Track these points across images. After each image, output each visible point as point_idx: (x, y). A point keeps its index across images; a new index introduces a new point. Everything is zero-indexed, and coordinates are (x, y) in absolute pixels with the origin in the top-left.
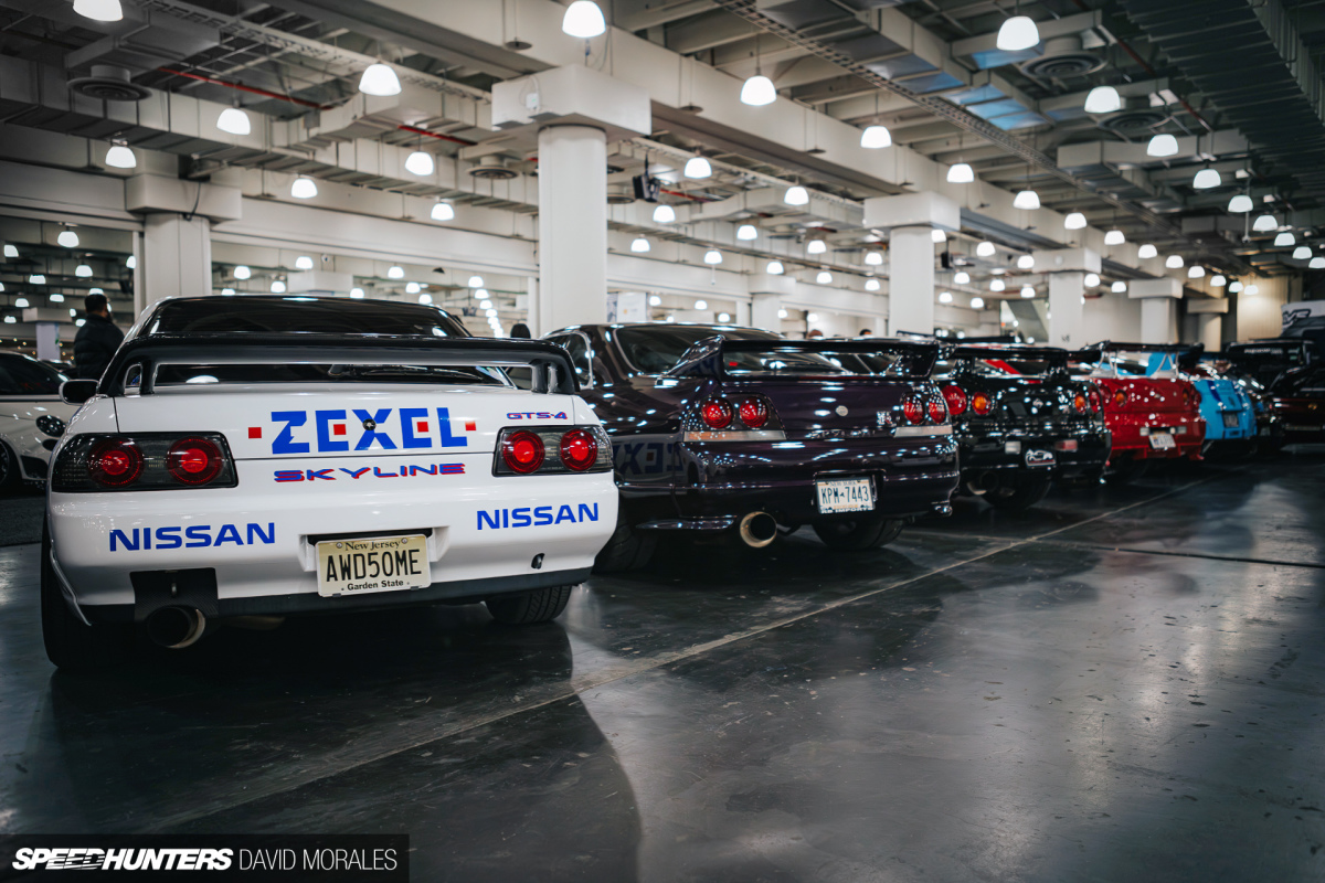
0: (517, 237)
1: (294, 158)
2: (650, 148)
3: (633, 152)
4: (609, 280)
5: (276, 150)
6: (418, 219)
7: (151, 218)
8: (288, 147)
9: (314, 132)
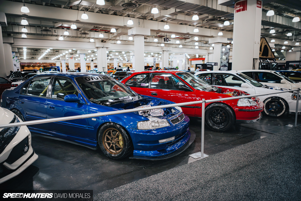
1: (113, 39)
5: (110, 38)
7: (98, 48)
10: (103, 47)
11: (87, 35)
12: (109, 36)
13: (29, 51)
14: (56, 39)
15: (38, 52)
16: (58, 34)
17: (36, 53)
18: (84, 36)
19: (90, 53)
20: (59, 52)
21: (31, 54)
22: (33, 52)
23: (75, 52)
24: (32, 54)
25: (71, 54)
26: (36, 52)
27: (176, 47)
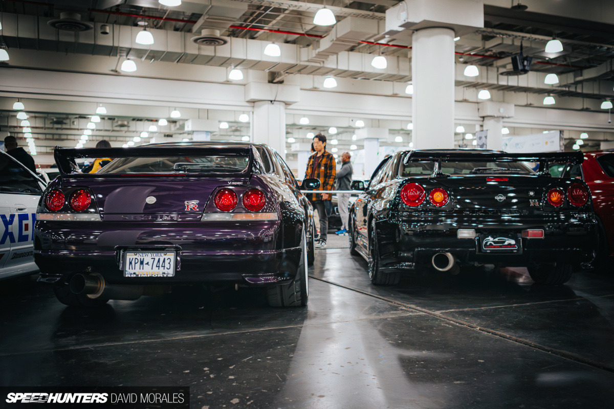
0: (465, 101)
1: (313, 67)
2: (523, 37)
3: (513, 41)
4: (455, 119)
5: (302, 63)
6: (401, 95)
7: (256, 103)
8: (308, 61)
9: (318, 50)
10: (273, 99)
11: (218, 48)
12: (298, 56)
13: (39, 123)
14: (114, 68)
15: (64, 126)
16: (116, 45)
17: (60, 132)
18: (208, 50)
19: (226, 130)
20: (131, 129)
21: (48, 136)
22: (51, 126)
23: (178, 129)
24: (50, 137)
25: (165, 136)
26: (59, 126)
27: (529, 105)
